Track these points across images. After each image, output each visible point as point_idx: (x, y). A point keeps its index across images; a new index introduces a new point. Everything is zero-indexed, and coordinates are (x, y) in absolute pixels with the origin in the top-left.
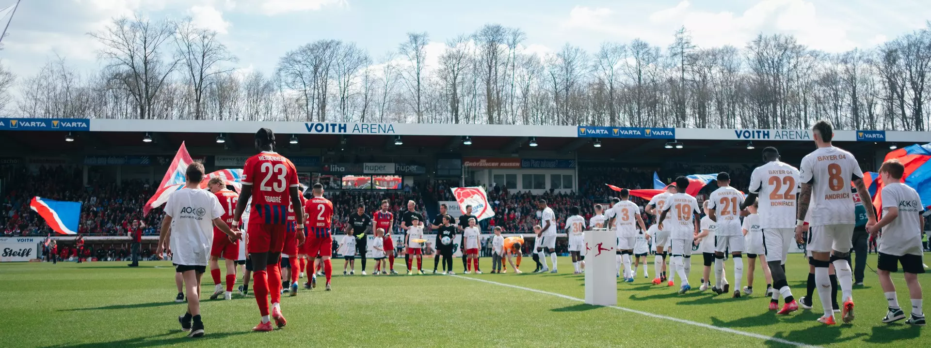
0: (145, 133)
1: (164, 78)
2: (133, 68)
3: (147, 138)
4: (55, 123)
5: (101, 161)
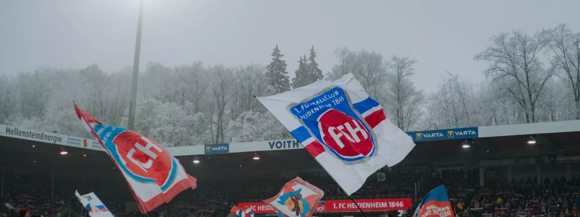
0: (529, 135)
1: (544, 83)
2: (516, 77)
3: (532, 140)
4: (450, 133)
5: (494, 163)
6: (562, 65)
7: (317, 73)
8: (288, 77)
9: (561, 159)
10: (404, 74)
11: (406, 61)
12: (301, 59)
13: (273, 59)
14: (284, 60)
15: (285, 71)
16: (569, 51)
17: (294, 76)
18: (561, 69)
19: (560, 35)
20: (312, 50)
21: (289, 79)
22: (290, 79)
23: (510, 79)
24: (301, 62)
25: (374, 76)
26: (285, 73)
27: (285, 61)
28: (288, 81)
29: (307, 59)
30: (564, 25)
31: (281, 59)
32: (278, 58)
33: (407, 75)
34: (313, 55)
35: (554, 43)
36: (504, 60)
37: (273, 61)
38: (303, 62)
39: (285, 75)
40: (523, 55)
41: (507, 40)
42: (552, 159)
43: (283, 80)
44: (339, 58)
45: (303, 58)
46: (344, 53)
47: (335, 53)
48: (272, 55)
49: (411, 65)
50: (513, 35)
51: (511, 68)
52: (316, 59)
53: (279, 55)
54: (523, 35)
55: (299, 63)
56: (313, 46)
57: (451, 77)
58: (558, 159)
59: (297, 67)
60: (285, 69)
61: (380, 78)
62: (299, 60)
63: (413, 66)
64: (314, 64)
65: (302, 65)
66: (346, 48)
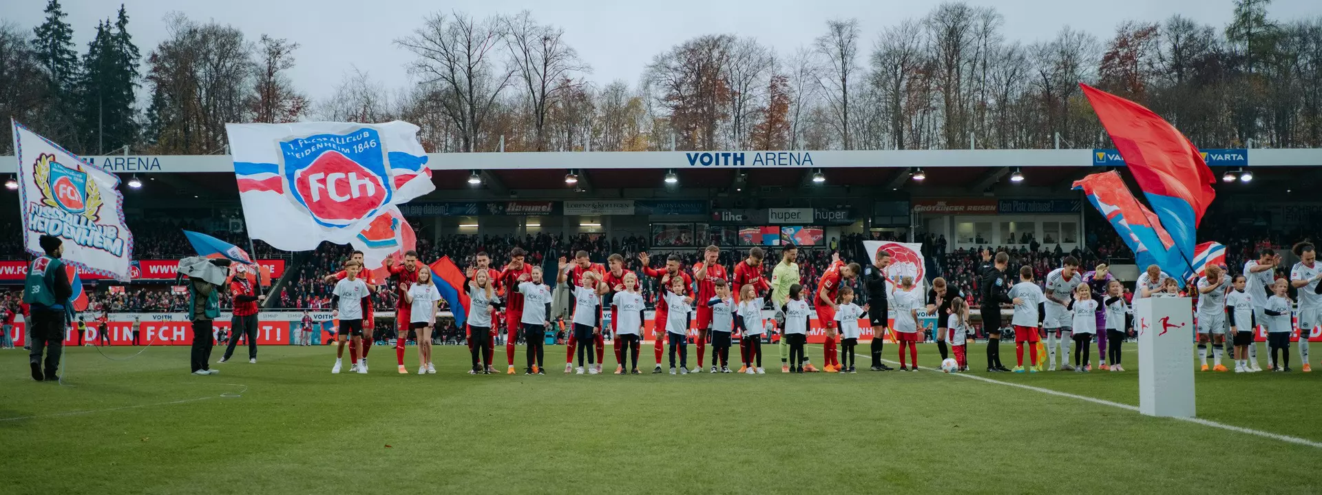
0: (471, 171)
1: (494, 97)
2: (455, 84)
3: (474, 177)
5: (415, 211)
6: (521, 72)
7: (130, 52)
8: (76, 52)
9: (513, 210)
10: (279, 64)
11: (283, 45)
12: (101, 25)
13: (48, 19)
14: (68, 23)
15: (70, 41)
16: (532, 52)
17: (87, 50)
18: (520, 78)
19: (522, 26)
20: (122, 13)
21: (77, 56)
22: (79, 56)
23: (446, 85)
24: (101, 29)
25: (228, 65)
26: (68, 44)
27: (70, 25)
28: (75, 58)
29: (112, 25)
30: (528, 13)
31: (61, 19)
32: (56, 18)
33: (283, 67)
34: (123, 19)
35: (512, 38)
36: (438, 56)
37: (47, 22)
38: (105, 29)
39: (70, 48)
40: (467, 51)
41: (444, 27)
42: (501, 208)
43: (66, 56)
44: (170, 29)
45: (105, 24)
46: (178, 21)
47: (164, 19)
48: (46, 11)
49: (291, 52)
50: (454, 20)
51: (447, 71)
52: (128, 28)
53: (59, 14)
54: (468, 22)
55: (98, 31)
56: (123, 6)
57: (357, 75)
58: (509, 209)
59: (93, 36)
60: (70, 38)
61: (237, 68)
62: (98, 26)
63: (294, 53)
64: (125, 37)
65: (103, 33)
66: (182, 14)
